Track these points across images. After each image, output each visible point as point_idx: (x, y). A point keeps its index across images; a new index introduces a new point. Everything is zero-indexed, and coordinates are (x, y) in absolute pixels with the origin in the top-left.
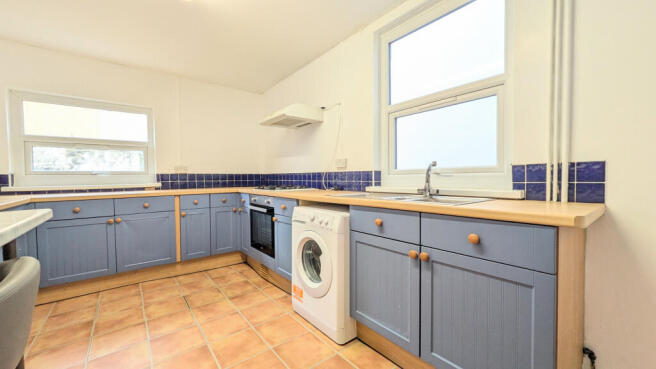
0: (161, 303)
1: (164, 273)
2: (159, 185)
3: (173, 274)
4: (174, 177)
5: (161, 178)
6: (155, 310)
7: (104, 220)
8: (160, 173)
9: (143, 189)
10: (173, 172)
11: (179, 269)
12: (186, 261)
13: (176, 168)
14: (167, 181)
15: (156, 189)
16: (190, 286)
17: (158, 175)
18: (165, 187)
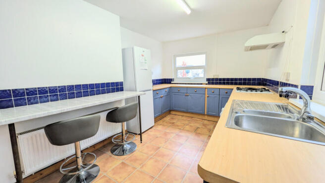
0: (191, 126)
1: (201, 117)
2: (207, 82)
3: (204, 118)
4: (213, 79)
5: (208, 80)
6: (187, 127)
7: (184, 94)
8: (208, 78)
9: (202, 84)
10: (212, 77)
11: (206, 117)
12: (209, 115)
13: (214, 76)
14: (211, 81)
15: (206, 84)
16: (204, 125)
17: (207, 79)
18: (209, 83)
